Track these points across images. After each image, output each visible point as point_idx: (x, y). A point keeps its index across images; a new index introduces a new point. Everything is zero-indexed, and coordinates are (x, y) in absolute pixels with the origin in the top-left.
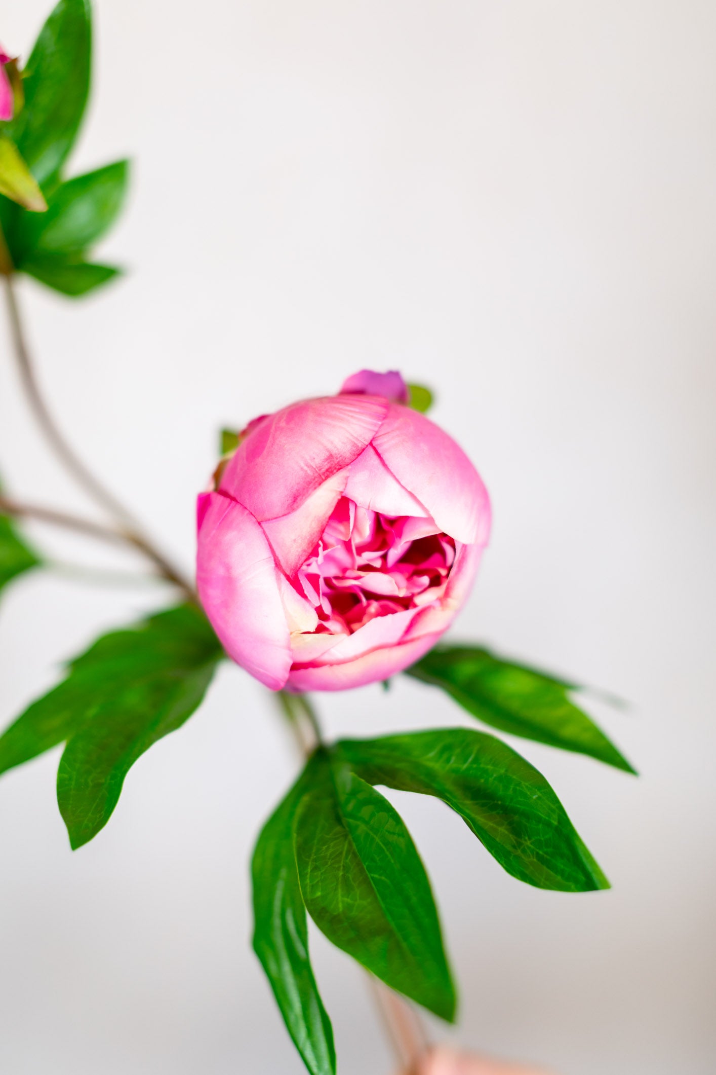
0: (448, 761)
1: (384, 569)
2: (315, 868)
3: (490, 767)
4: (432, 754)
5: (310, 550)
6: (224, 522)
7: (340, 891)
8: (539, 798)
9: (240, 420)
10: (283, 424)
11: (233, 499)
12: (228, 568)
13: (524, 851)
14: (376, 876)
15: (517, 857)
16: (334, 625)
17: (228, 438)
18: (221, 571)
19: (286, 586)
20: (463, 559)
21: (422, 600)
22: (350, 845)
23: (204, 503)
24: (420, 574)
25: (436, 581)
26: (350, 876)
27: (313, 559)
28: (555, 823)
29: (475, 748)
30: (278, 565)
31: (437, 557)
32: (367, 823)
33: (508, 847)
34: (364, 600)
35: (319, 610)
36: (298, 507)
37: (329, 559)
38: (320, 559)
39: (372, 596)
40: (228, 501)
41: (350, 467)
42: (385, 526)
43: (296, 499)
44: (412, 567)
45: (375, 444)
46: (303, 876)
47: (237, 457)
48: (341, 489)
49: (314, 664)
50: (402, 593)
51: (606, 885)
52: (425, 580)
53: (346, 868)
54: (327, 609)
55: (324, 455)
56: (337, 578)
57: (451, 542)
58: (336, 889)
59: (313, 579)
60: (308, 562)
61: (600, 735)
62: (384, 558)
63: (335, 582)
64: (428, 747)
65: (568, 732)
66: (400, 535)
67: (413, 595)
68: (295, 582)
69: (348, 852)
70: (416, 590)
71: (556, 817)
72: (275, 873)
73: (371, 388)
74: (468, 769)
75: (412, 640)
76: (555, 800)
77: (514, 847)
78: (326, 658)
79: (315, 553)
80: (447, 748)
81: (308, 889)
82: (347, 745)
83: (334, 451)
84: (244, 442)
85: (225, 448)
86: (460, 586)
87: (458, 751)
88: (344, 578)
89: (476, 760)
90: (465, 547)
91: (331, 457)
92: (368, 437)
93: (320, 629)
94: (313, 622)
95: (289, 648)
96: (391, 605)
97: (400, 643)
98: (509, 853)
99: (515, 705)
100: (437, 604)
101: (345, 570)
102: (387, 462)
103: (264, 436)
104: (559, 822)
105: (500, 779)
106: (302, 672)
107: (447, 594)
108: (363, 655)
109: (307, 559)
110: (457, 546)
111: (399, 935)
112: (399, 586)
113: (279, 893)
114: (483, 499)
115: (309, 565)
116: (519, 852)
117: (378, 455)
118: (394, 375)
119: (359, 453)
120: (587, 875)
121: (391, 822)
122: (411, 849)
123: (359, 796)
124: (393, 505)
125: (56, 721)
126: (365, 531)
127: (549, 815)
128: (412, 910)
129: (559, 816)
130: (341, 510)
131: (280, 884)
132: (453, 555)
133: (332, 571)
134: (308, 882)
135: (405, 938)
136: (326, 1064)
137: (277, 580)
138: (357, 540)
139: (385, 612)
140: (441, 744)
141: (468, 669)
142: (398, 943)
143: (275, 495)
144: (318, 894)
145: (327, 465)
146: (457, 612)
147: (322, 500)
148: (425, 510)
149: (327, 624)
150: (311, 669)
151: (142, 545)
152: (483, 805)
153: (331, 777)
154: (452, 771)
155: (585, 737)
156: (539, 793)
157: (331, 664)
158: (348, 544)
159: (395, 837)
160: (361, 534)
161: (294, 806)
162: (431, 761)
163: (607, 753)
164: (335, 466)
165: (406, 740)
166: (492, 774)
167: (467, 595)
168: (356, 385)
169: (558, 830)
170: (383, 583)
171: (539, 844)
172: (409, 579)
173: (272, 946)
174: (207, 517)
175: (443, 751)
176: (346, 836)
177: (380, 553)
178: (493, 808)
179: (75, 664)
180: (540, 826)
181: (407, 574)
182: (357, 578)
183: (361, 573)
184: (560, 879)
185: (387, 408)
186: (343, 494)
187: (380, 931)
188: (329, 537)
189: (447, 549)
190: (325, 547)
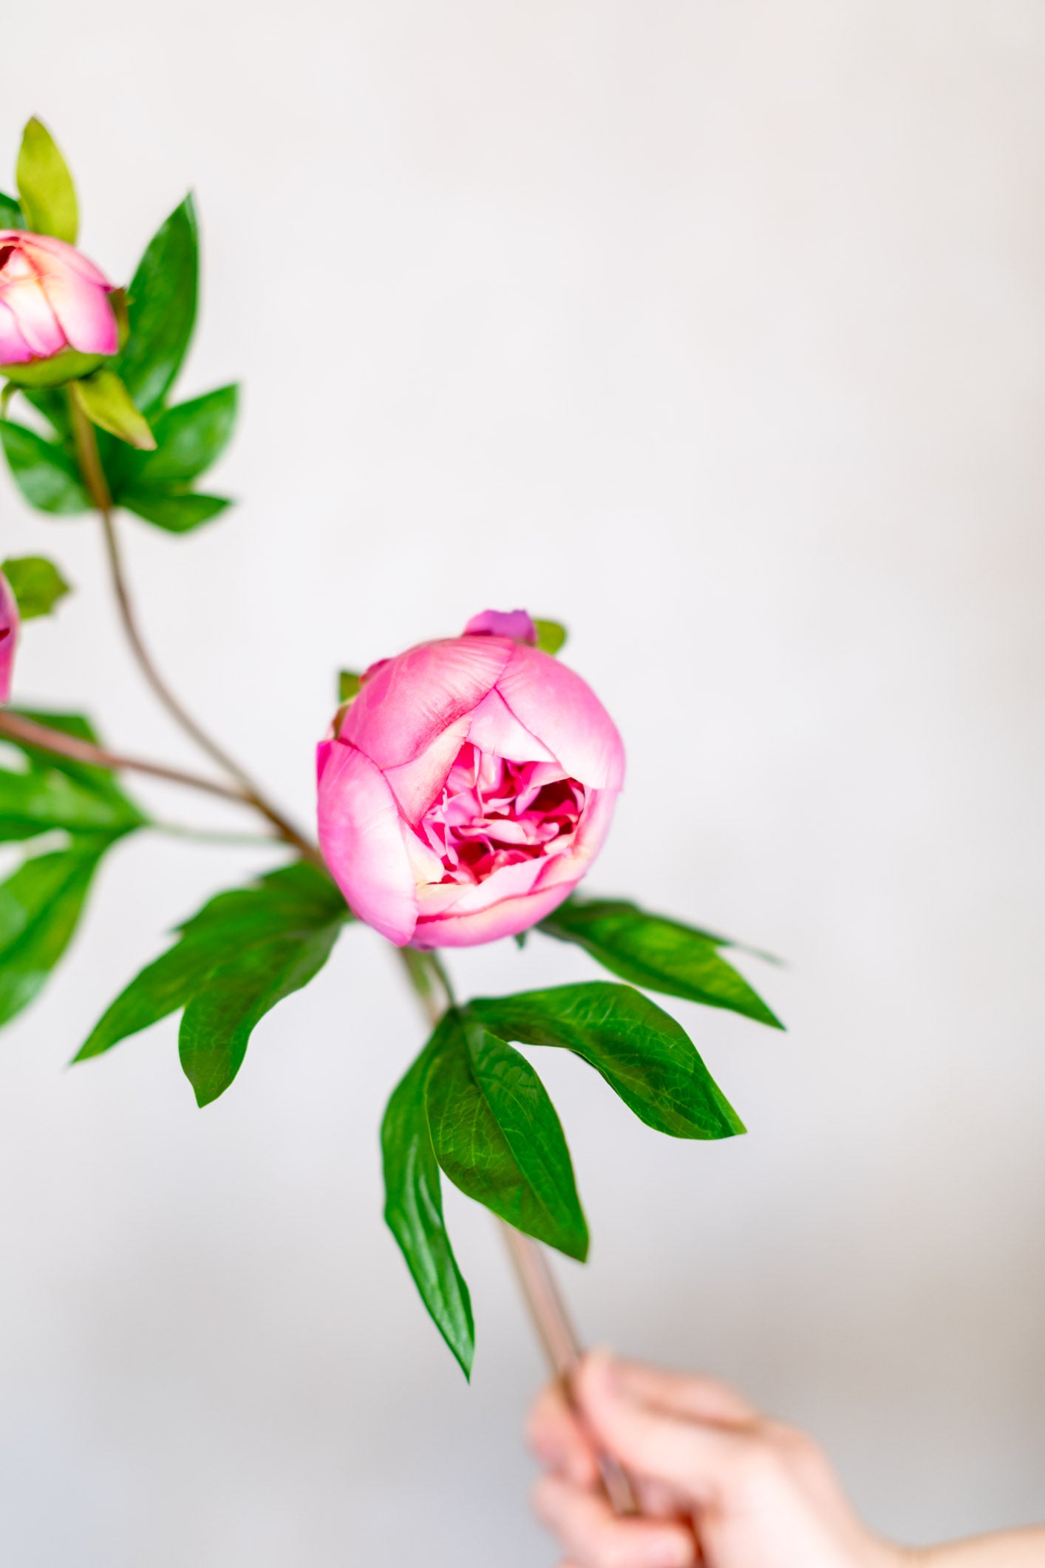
0: (585, 1016)
1: (512, 817)
2: (448, 1126)
3: (627, 1019)
4: (568, 1011)
5: (434, 798)
6: (345, 773)
7: (473, 1146)
8: (675, 1047)
9: (361, 664)
10: (404, 669)
11: (354, 747)
12: (351, 818)
13: (661, 1102)
14: (509, 1130)
15: (655, 1109)
16: (461, 876)
17: (347, 680)
18: (343, 822)
19: (411, 838)
20: (593, 805)
21: (551, 849)
22: (483, 1102)
23: (324, 753)
24: (549, 821)
25: (566, 829)
26: (484, 1132)
27: (438, 808)
28: (692, 1071)
29: (612, 1001)
30: (401, 814)
31: (568, 803)
32: (500, 1079)
33: (646, 1100)
34: (492, 849)
35: (445, 860)
36: (421, 754)
37: (455, 807)
38: (445, 807)
39: (500, 845)
40: (349, 749)
41: (473, 712)
42: (513, 773)
43: (418, 746)
44: (543, 815)
45: (500, 687)
46: (435, 1134)
47: (357, 703)
48: (464, 735)
49: (440, 917)
50: (531, 841)
51: (742, 1130)
52: (554, 827)
53: (479, 1125)
54: (454, 859)
55: (446, 701)
56: (463, 827)
57: (581, 788)
58: (469, 1145)
59: (439, 828)
60: (432, 811)
61: (748, 990)
62: (512, 805)
63: (462, 831)
64: (565, 1003)
65: (714, 987)
66: (527, 781)
67: (543, 843)
68: (419, 831)
69: (481, 1109)
70: (546, 838)
71: (692, 1065)
72: (407, 1141)
73: (497, 628)
74: (605, 1023)
75: (543, 890)
76: (692, 1048)
77: (652, 1099)
78: (454, 910)
79: (439, 801)
80: (585, 1003)
81: (441, 1146)
82: (479, 1005)
83: (457, 696)
84: (365, 688)
85: (343, 695)
86: (592, 833)
87: (594, 1005)
88: (471, 827)
89: (613, 1014)
90: (595, 792)
91: (453, 702)
92: (492, 680)
93: (447, 880)
94: (439, 871)
95: (415, 897)
96: (520, 853)
97: (531, 893)
98: (647, 1105)
99: (658, 962)
100: (568, 852)
101: (472, 818)
102: (511, 707)
103: (387, 677)
104: (696, 1070)
105: (637, 1030)
106: (429, 925)
107: (577, 841)
108: (493, 905)
109: (432, 807)
110: (588, 793)
111: (532, 1185)
112: (527, 835)
113: (411, 1161)
114: (614, 742)
115: (433, 814)
116: (657, 1104)
117: (503, 699)
118: (520, 614)
119: (483, 698)
120: (724, 1122)
121: (524, 1075)
122: (544, 1100)
123: (493, 1054)
124: (520, 750)
125: (172, 987)
126: (491, 777)
127: (685, 1064)
128: (544, 1158)
129: (695, 1063)
130: (466, 756)
131: (413, 1151)
132: (583, 801)
133: (458, 820)
134: (440, 1138)
135: (539, 1187)
136: (464, 1334)
137: (402, 829)
138: (483, 787)
139: (513, 861)
140: (578, 1000)
141: (610, 925)
142: (531, 1192)
143: (396, 742)
144: (451, 1150)
145: (449, 712)
146: (591, 860)
147: (445, 747)
148: (553, 755)
149: (453, 875)
150: (438, 923)
151: (255, 801)
152: (621, 1059)
153: (464, 1039)
154: (589, 1026)
155: (732, 993)
156: (675, 1043)
157: (459, 916)
158: (474, 792)
159: (528, 1090)
160: (487, 781)
161: (425, 1070)
162: (568, 1017)
163: (754, 1009)
164: (457, 711)
165: (542, 997)
166: (629, 1026)
167: (601, 843)
168: (481, 625)
169: (694, 1078)
170: (511, 832)
171: (676, 1094)
172: (539, 827)
173: (405, 1215)
174: (327, 766)
175: (580, 1006)
176: (479, 1094)
177: (508, 800)
178: (631, 1061)
179: (187, 928)
180: (678, 1076)
181: (536, 822)
182: (485, 826)
183: (488, 821)
184: (696, 1126)
185: (512, 649)
186: (467, 740)
187: (513, 1182)
188: (454, 784)
189: (577, 793)
190: (450, 794)
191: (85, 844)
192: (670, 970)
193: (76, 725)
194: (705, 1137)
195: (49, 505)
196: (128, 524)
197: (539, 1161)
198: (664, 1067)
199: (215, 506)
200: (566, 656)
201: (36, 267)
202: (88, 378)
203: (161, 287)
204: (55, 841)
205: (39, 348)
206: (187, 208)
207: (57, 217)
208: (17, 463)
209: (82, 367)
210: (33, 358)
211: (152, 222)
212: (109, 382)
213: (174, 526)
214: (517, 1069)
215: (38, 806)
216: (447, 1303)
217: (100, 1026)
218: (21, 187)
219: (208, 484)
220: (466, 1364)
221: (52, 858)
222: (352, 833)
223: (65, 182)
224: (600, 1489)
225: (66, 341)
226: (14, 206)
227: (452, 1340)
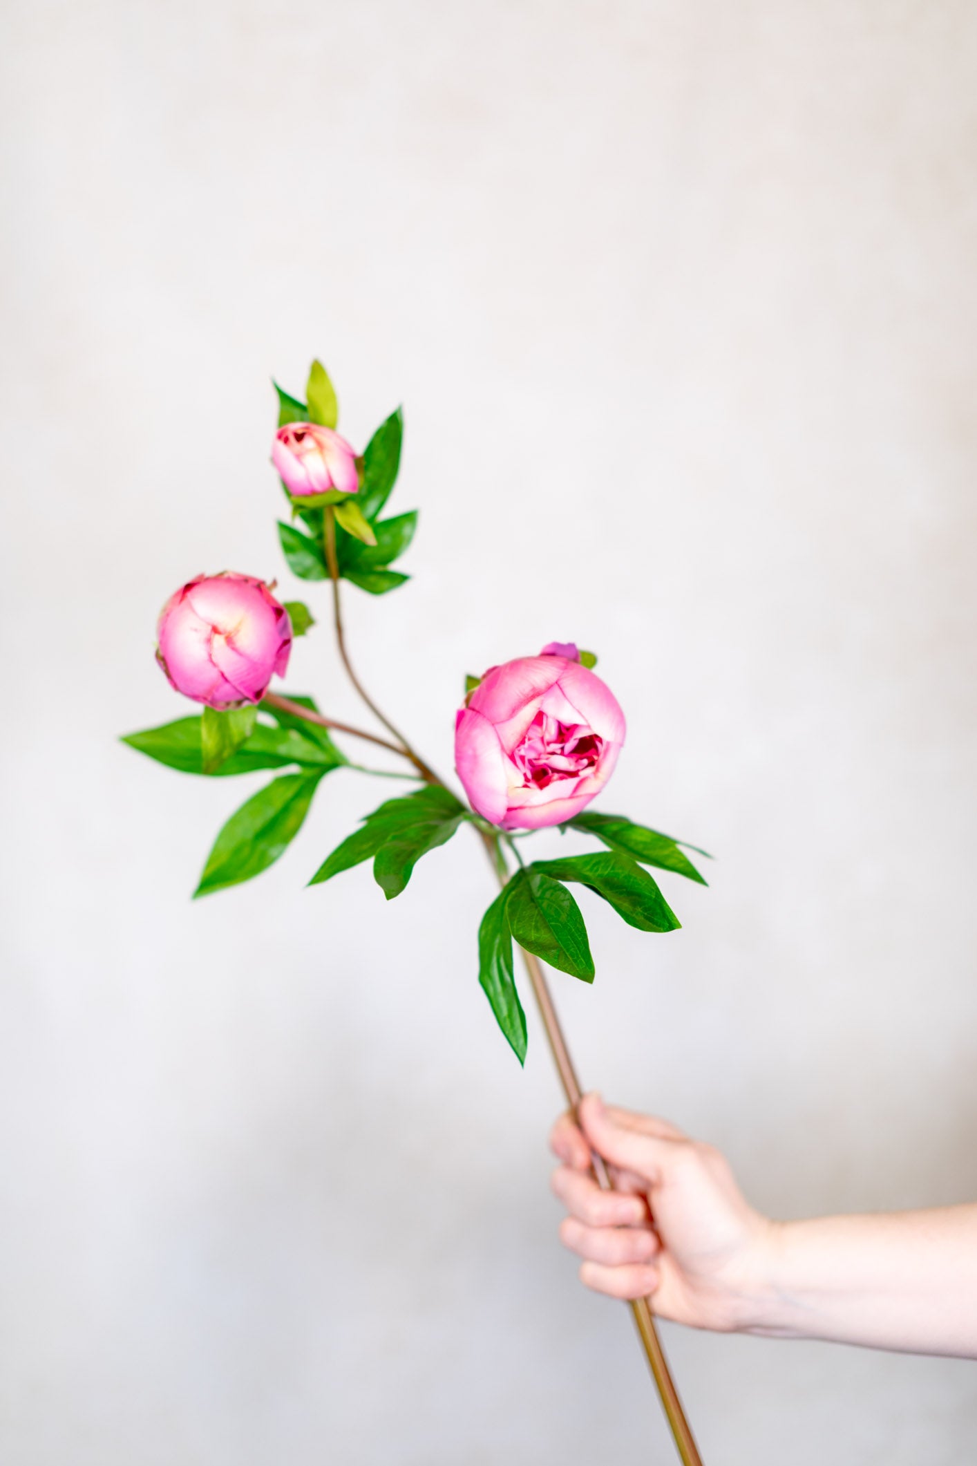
0: (597, 870)
1: (562, 754)
2: (519, 921)
3: (620, 871)
4: (588, 867)
5: (521, 740)
6: (473, 725)
7: (533, 931)
8: (646, 885)
9: (479, 672)
10: (507, 671)
11: (478, 712)
12: (474, 750)
13: (637, 914)
14: (553, 923)
15: (633, 918)
16: (532, 785)
17: (471, 680)
18: (470, 752)
19: (508, 761)
20: (607, 751)
21: (583, 774)
22: (539, 912)
23: (461, 716)
24: (582, 759)
25: (592, 763)
26: (539, 924)
27: (522, 747)
28: (654, 897)
29: (612, 862)
30: (503, 748)
31: (593, 749)
32: (548, 899)
33: (628, 913)
34: (550, 772)
35: (525, 775)
36: (515, 715)
37: (531, 748)
38: (526, 745)
39: (555, 771)
40: (474, 713)
41: (544, 695)
42: (564, 731)
43: (514, 711)
44: (579, 755)
45: (559, 683)
46: (512, 925)
47: (479, 691)
48: (539, 706)
49: (521, 808)
50: (572, 768)
51: (679, 926)
52: (585, 762)
53: (536, 922)
54: (529, 776)
55: (530, 688)
56: (536, 759)
57: (601, 740)
58: (530, 930)
59: (522, 758)
60: (519, 748)
61: (689, 864)
62: (562, 749)
63: (535, 762)
64: (586, 863)
65: (670, 862)
66: (571, 735)
67: (578, 771)
68: (512, 757)
69: (537, 915)
70: (580, 768)
71: (654, 893)
72: (494, 937)
73: (559, 652)
74: (608, 874)
75: (577, 797)
76: (654, 884)
77: (632, 912)
78: (528, 804)
79: (523, 742)
80: (597, 863)
81: (515, 931)
82: (537, 865)
83: (536, 686)
84: (484, 682)
85: (468, 687)
86: (605, 766)
87: (602, 865)
88: (538, 759)
89: (613, 868)
90: (608, 743)
91: (534, 689)
92: (555, 679)
93: (525, 786)
94: (521, 781)
95: (507, 796)
96: (565, 776)
97: (571, 797)
98: (629, 915)
99: (640, 847)
100: (592, 777)
101: (540, 754)
102: (565, 693)
103: (498, 675)
104: (656, 896)
105: (625, 877)
106: (514, 812)
107: (597, 770)
108: (549, 803)
109: (518, 746)
110: (604, 743)
111: (565, 950)
112: (570, 765)
113: (496, 947)
114: (620, 718)
115: (519, 750)
116: (634, 915)
117: (561, 689)
118: (572, 646)
119: (550, 687)
120: (670, 923)
121: (562, 895)
122: (573, 905)
123: (545, 887)
124: (569, 717)
125: (365, 847)
126: (551, 731)
127: (651, 893)
128: (572, 935)
129: (656, 893)
130: (539, 719)
131: (497, 941)
132: (601, 748)
133: (531, 755)
134: (515, 927)
135: (568, 950)
136: (522, 1041)
137: (503, 756)
138: (547, 738)
139: (561, 778)
140: (594, 862)
141: (614, 827)
142: (564, 952)
143: (502, 709)
144: (521, 932)
145: (532, 694)
146: (605, 783)
147: (528, 712)
148: (586, 720)
149: (529, 784)
150: (519, 811)
151: (408, 754)
152: (617, 892)
153: (528, 883)
154: (599, 875)
155: (681, 866)
156: (646, 882)
157: (531, 807)
158: (542, 739)
159: (565, 902)
160: (549, 733)
161: (506, 898)
162: (586, 871)
163: (691, 873)
164: (536, 694)
165: (573, 861)
166: (621, 873)
167: (610, 774)
168: (550, 650)
169: (655, 901)
170: (562, 763)
171: (645, 910)
172: (577, 761)
173: (490, 977)
174: (462, 722)
175: (595, 865)
176: (536, 907)
177: (560, 746)
178: (621, 893)
179: (369, 818)
180: (646, 900)
181: (575, 759)
182: (547, 759)
183: (549, 756)
184: (655, 926)
185: (567, 663)
186: (541, 710)
187: (554, 948)
188: (532, 734)
189: (598, 744)
190: (529, 739)
191: (309, 773)
192: (646, 852)
193: (307, 702)
194: (659, 931)
195: (304, 574)
196: (346, 586)
197: (569, 937)
198: (639, 895)
199: (401, 579)
200: (596, 671)
201: (320, 445)
202: (341, 504)
203: (380, 455)
204: (293, 769)
205: (317, 487)
206: (398, 415)
207: (326, 415)
208: (288, 549)
209: (338, 498)
210: (313, 493)
211: (378, 420)
212: (351, 506)
213: (375, 590)
214: (559, 892)
215: (282, 749)
216: (512, 1025)
217: (323, 867)
218: (309, 397)
219: (396, 566)
220: (522, 1058)
221: (291, 778)
222: (475, 758)
223: (332, 396)
224: (591, 1172)
225: (332, 484)
226: (303, 408)
227: (515, 1044)
